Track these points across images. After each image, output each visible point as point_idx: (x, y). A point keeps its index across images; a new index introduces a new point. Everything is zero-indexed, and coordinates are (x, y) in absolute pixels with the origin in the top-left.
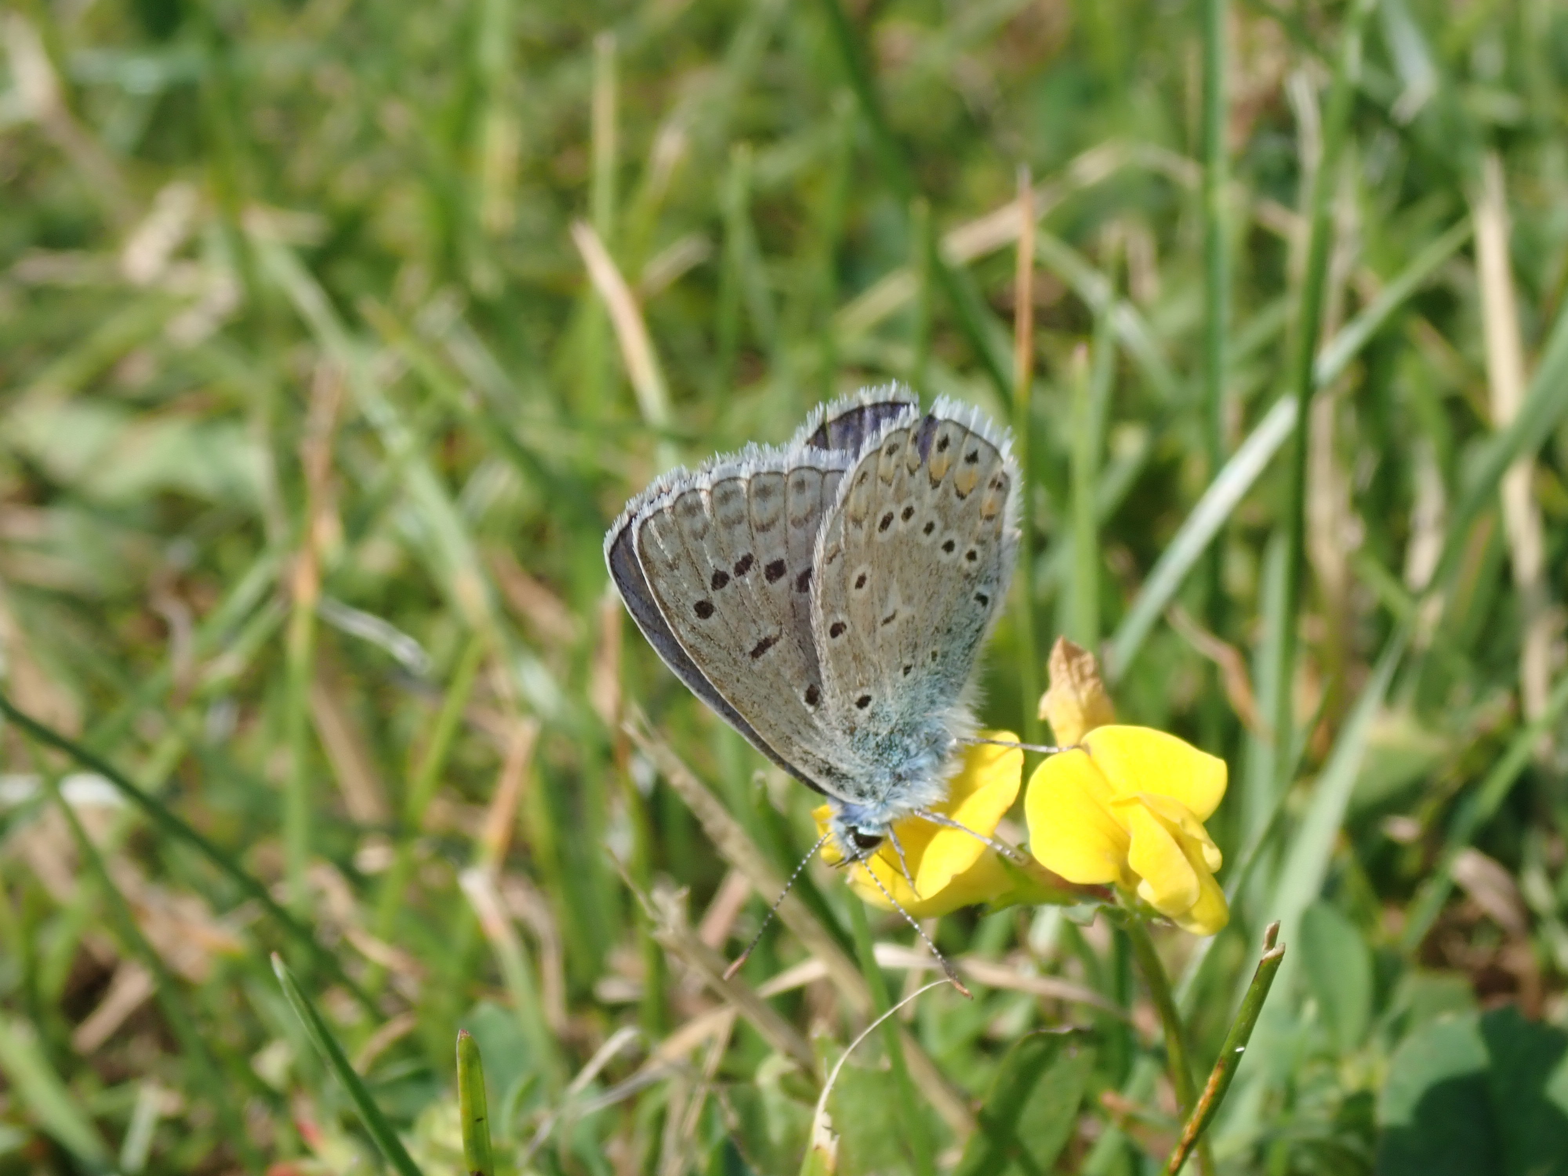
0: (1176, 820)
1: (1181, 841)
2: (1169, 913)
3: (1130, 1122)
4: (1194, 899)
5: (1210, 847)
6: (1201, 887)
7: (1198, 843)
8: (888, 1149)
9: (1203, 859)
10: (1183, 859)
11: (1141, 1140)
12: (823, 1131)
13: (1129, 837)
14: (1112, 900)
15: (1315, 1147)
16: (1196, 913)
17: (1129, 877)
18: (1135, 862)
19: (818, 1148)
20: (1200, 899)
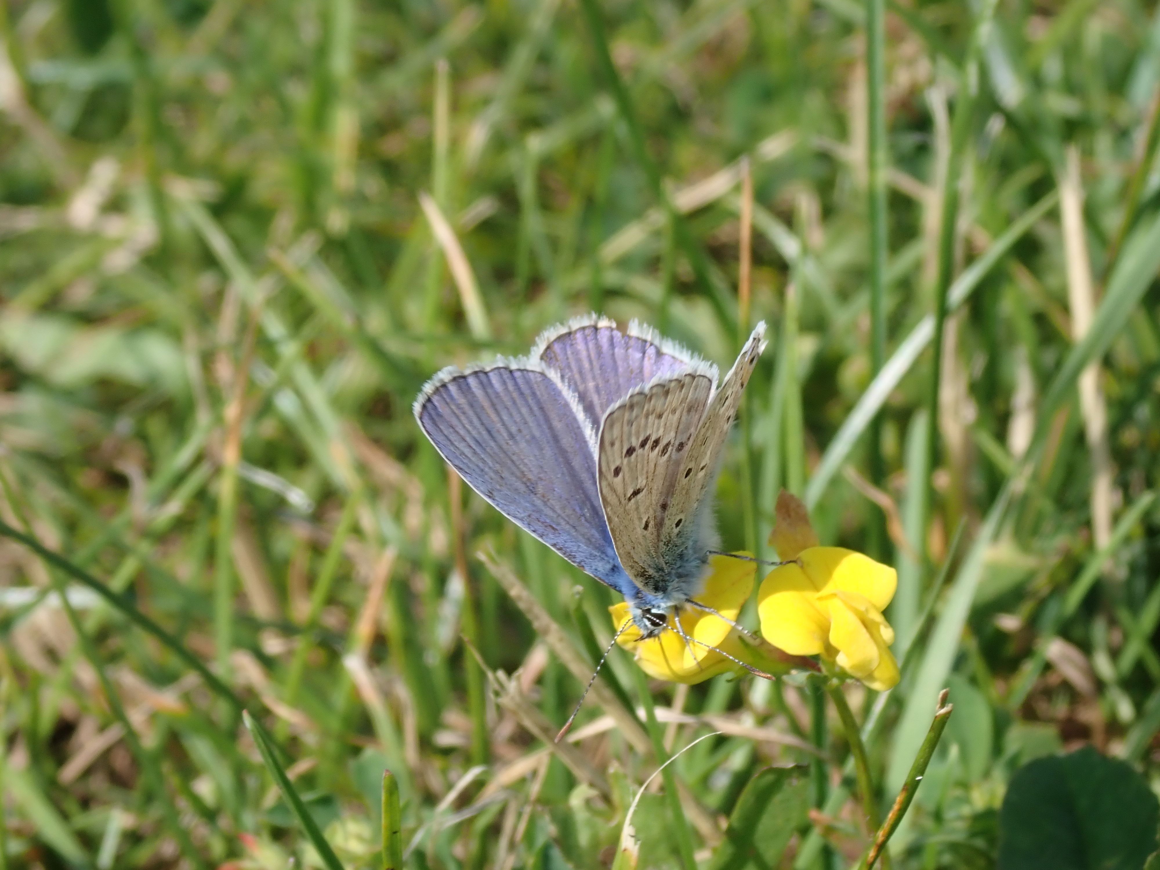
0: (862, 608)
1: (867, 624)
2: (859, 675)
3: (829, 830)
4: (875, 664)
5: (886, 627)
6: (881, 656)
7: (877, 625)
8: (662, 851)
9: (881, 636)
10: (867, 636)
11: (834, 843)
12: (629, 838)
13: (830, 623)
14: (819, 670)
15: (954, 847)
16: (877, 674)
17: (831, 651)
18: (834, 640)
19: (625, 850)
20: (879, 665)
